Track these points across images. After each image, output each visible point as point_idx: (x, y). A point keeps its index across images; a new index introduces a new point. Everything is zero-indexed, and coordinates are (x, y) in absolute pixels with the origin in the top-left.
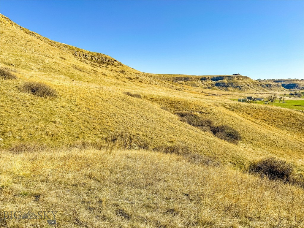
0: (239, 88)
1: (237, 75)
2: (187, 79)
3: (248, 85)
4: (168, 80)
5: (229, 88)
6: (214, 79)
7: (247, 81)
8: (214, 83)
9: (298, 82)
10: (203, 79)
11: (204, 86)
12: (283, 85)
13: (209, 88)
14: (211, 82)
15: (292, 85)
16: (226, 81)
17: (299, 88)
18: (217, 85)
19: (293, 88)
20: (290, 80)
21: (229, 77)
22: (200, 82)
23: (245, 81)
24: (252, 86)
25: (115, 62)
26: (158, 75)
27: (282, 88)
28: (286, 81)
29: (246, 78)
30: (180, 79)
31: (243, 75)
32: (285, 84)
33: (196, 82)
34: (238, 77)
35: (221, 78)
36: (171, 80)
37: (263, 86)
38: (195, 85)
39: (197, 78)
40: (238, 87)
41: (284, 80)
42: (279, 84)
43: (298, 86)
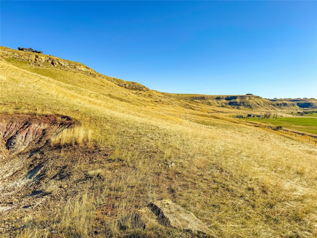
0: (250, 107)
1: (249, 95)
2: (203, 98)
3: (259, 104)
4: (185, 99)
5: (240, 107)
6: (228, 98)
7: (258, 101)
8: (228, 102)
9: (313, 102)
10: (218, 98)
11: (218, 105)
12: (298, 104)
13: (222, 106)
14: (225, 101)
15: (307, 104)
16: (238, 100)
17: (314, 107)
18: (230, 104)
19: (307, 108)
20: (305, 99)
21: (242, 97)
22: (215, 101)
23: (256, 101)
24: (263, 105)
25: (144, 88)
26: (177, 94)
27: (297, 107)
28: (302, 100)
29: (258, 97)
30: (196, 98)
31: (255, 95)
32: (300, 103)
33: (210, 101)
34: (250, 97)
35: (235, 97)
36: (189, 99)
37: (274, 105)
38: (209, 104)
39: (212, 98)
40: (249, 105)
41: (299, 99)
42: (295, 103)
43: (312, 105)
